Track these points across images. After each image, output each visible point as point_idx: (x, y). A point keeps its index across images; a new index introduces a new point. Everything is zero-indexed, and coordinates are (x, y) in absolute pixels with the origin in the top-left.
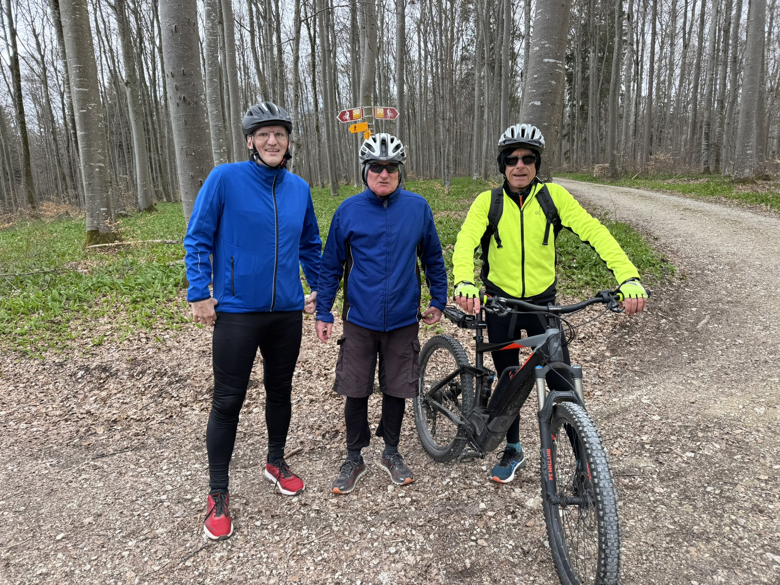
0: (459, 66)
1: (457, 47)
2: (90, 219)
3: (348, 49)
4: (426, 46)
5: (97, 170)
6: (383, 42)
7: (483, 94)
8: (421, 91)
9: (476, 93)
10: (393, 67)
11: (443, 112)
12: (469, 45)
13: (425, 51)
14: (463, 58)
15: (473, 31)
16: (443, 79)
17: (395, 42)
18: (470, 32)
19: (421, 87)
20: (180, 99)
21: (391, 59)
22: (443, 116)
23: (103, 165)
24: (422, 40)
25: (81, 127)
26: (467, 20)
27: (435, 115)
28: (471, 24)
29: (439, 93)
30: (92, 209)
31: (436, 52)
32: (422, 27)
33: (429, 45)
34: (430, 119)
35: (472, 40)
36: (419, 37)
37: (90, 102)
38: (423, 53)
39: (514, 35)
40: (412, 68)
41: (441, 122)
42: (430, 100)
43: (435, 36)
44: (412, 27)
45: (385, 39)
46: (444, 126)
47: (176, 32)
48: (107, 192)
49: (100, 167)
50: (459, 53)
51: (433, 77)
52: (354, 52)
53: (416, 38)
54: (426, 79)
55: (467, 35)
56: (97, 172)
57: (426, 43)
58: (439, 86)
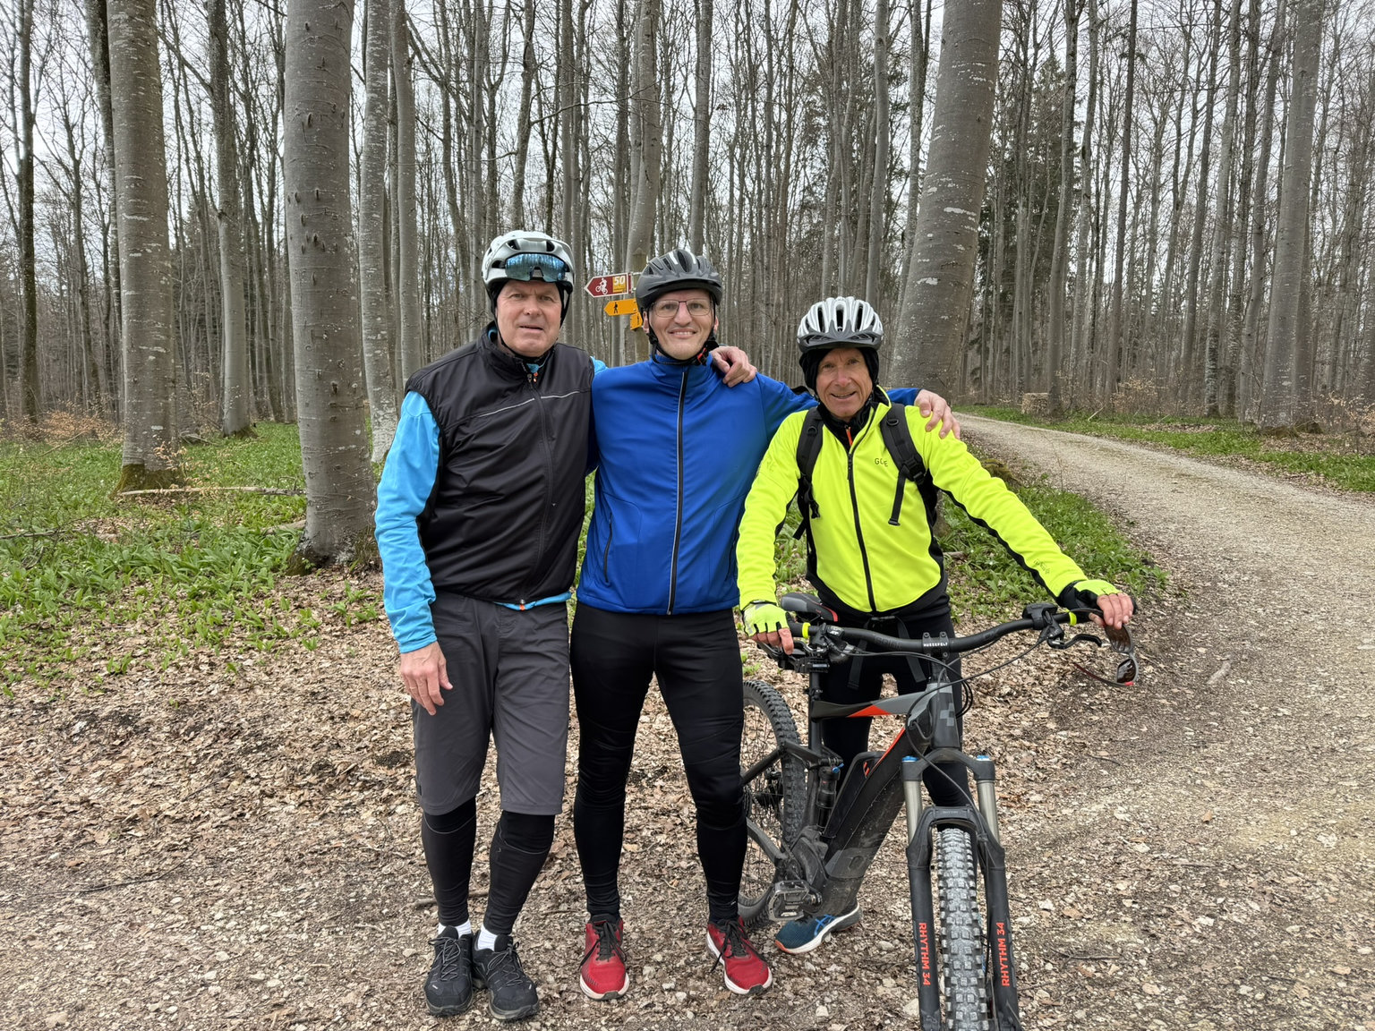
0: (797, 217)
1: (795, 187)
2: (132, 444)
3: (610, 181)
4: (742, 183)
5: (152, 358)
6: (670, 172)
7: (836, 268)
8: (730, 258)
9: (825, 264)
10: (685, 215)
11: (768, 293)
12: (815, 184)
13: (741, 190)
14: (804, 206)
15: (823, 162)
16: (769, 237)
17: (690, 172)
18: (817, 163)
19: (731, 250)
20: (308, 240)
21: (682, 200)
22: (768, 299)
23: (162, 350)
24: (736, 172)
25: (128, 283)
26: (815, 144)
27: (753, 298)
28: (821, 149)
29: (762, 261)
30: (136, 426)
31: (760, 192)
32: (738, 151)
33: (748, 181)
34: (745, 304)
35: (821, 177)
36: (732, 167)
37: (149, 240)
38: (737, 194)
39: (893, 172)
40: (717, 218)
41: (763, 309)
42: (745, 272)
43: (759, 165)
44: (720, 150)
45: (674, 166)
46: (769, 316)
47: (310, 125)
48: (167, 398)
49: (157, 354)
50: (798, 197)
51: (753, 234)
52: (620, 185)
53: (726, 168)
54: (741, 237)
55: (812, 167)
56: (151, 362)
57: (742, 177)
58: (762, 249)
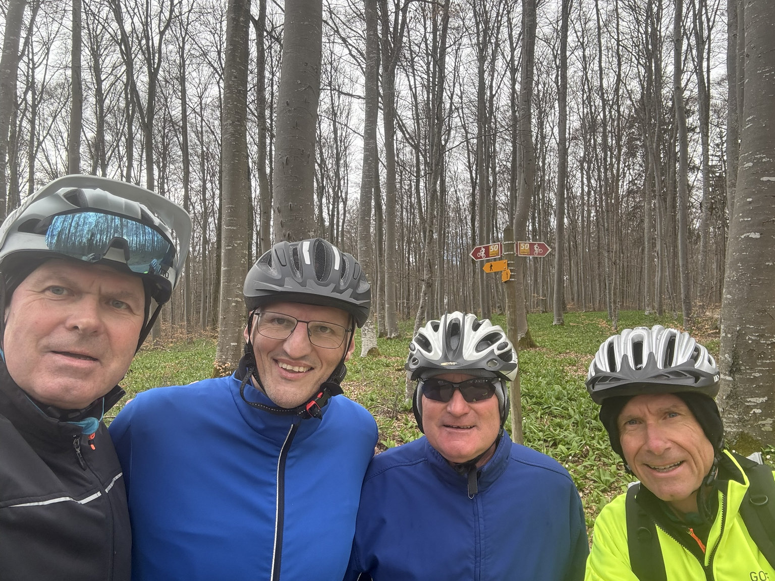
0: (625, 199)
1: (623, 182)
2: (220, 353)
3: (508, 189)
4: (589, 181)
5: (234, 304)
6: (544, 180)
7: (654, 227)
8: (583, 225)
9: (646, 225)
10: (554, 203)
11: (608, 245)
12: (636, 179)
13: (588, 186)
14: (630, 192)
15: (641, 166)
16: (608, 211)
17: (556, 180)
18: (637, 167)
19: (583, 221)
20: (285, 236)
21: (552, 195)
22: (609, 248)
23: (240, 300)
24: (585, 176)
25: (224, 263)
26: (634, 156)
27: (599, 248)
28: (639, 159)
29: (604, 226)
30: (223, 343)
31: (601, 186)
32: (585, 165)
33: (593, 181)
34: (593, 251)
35: (640, 174)
36: (582, 174)
37: (236, 239)
38: (586, 189)
39: (689, 167)
40: (574, 203)
41: (606, 255)
42: (593, 233)
43: (599, 171)
44: (575, 166)
45: (547, 177)
46: (609, 259)
47: (287, 164)
48: (240, 327)
49: (237, 302)
50: (625, 187)
51: (597, 211)
52: (513, 189)
53: (579, 175)
54: (589, 212)
55: (634, 169)
56: (233, 306)
57: (589, 179)
58: (603, 219)
